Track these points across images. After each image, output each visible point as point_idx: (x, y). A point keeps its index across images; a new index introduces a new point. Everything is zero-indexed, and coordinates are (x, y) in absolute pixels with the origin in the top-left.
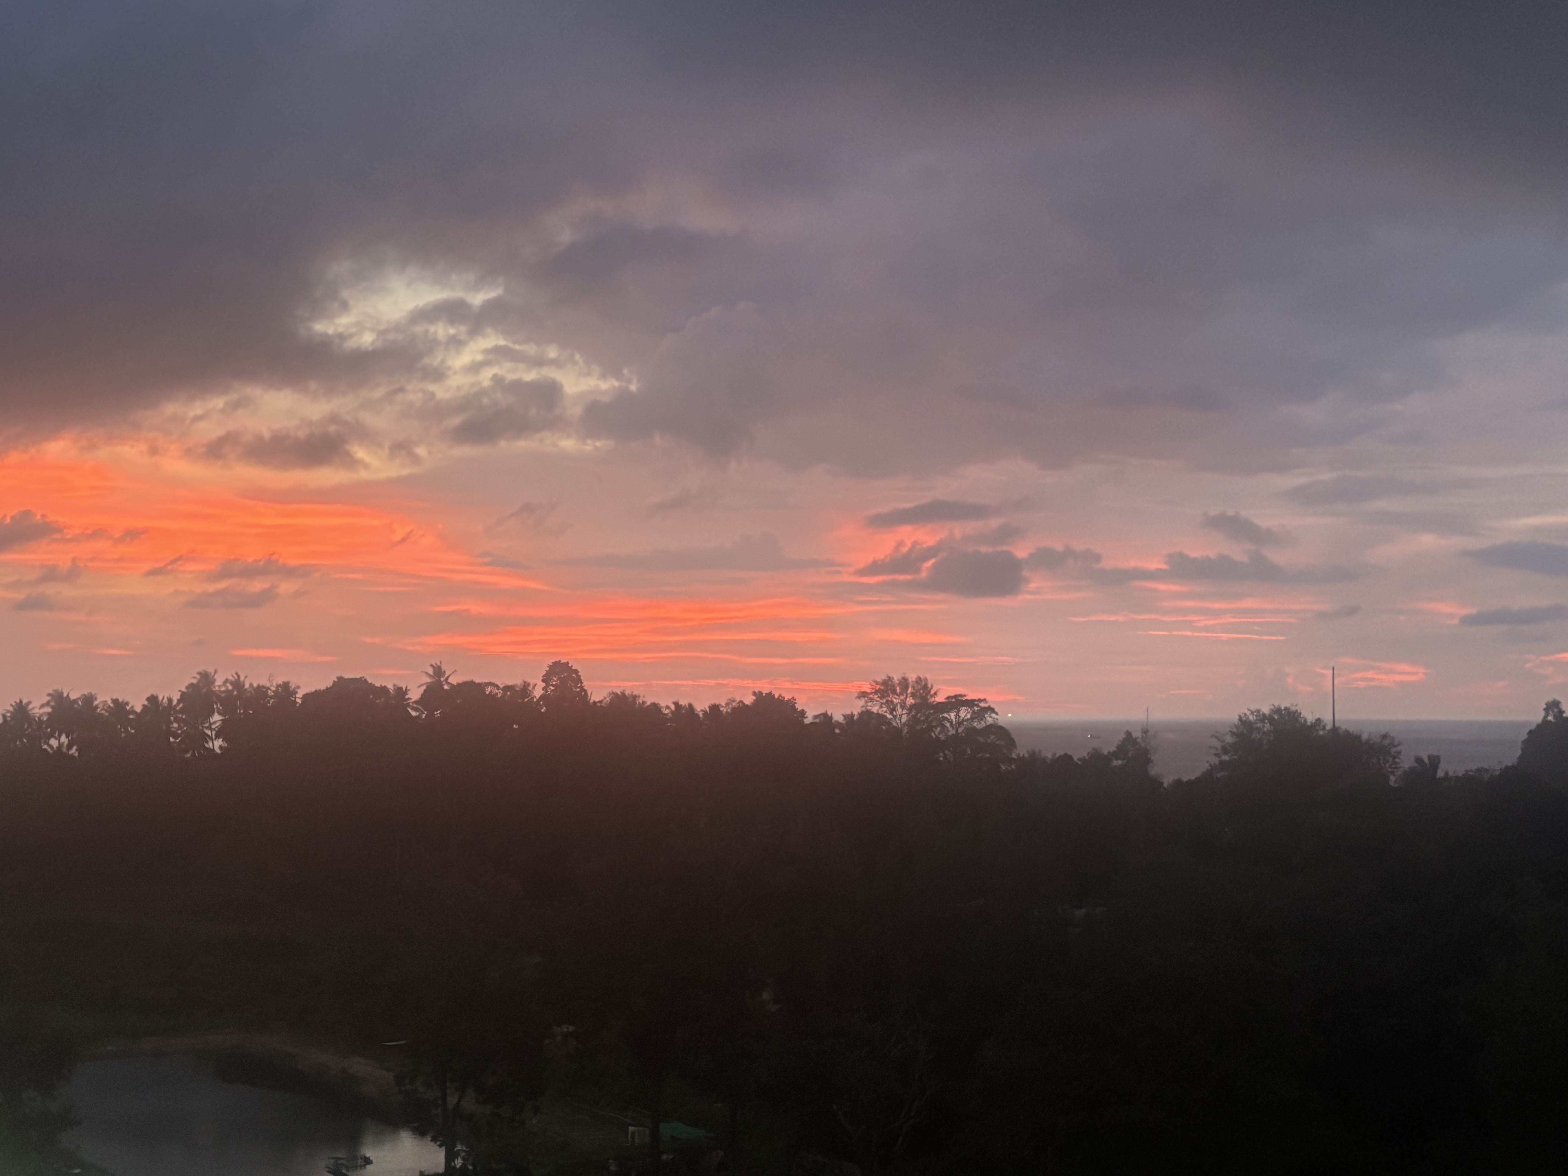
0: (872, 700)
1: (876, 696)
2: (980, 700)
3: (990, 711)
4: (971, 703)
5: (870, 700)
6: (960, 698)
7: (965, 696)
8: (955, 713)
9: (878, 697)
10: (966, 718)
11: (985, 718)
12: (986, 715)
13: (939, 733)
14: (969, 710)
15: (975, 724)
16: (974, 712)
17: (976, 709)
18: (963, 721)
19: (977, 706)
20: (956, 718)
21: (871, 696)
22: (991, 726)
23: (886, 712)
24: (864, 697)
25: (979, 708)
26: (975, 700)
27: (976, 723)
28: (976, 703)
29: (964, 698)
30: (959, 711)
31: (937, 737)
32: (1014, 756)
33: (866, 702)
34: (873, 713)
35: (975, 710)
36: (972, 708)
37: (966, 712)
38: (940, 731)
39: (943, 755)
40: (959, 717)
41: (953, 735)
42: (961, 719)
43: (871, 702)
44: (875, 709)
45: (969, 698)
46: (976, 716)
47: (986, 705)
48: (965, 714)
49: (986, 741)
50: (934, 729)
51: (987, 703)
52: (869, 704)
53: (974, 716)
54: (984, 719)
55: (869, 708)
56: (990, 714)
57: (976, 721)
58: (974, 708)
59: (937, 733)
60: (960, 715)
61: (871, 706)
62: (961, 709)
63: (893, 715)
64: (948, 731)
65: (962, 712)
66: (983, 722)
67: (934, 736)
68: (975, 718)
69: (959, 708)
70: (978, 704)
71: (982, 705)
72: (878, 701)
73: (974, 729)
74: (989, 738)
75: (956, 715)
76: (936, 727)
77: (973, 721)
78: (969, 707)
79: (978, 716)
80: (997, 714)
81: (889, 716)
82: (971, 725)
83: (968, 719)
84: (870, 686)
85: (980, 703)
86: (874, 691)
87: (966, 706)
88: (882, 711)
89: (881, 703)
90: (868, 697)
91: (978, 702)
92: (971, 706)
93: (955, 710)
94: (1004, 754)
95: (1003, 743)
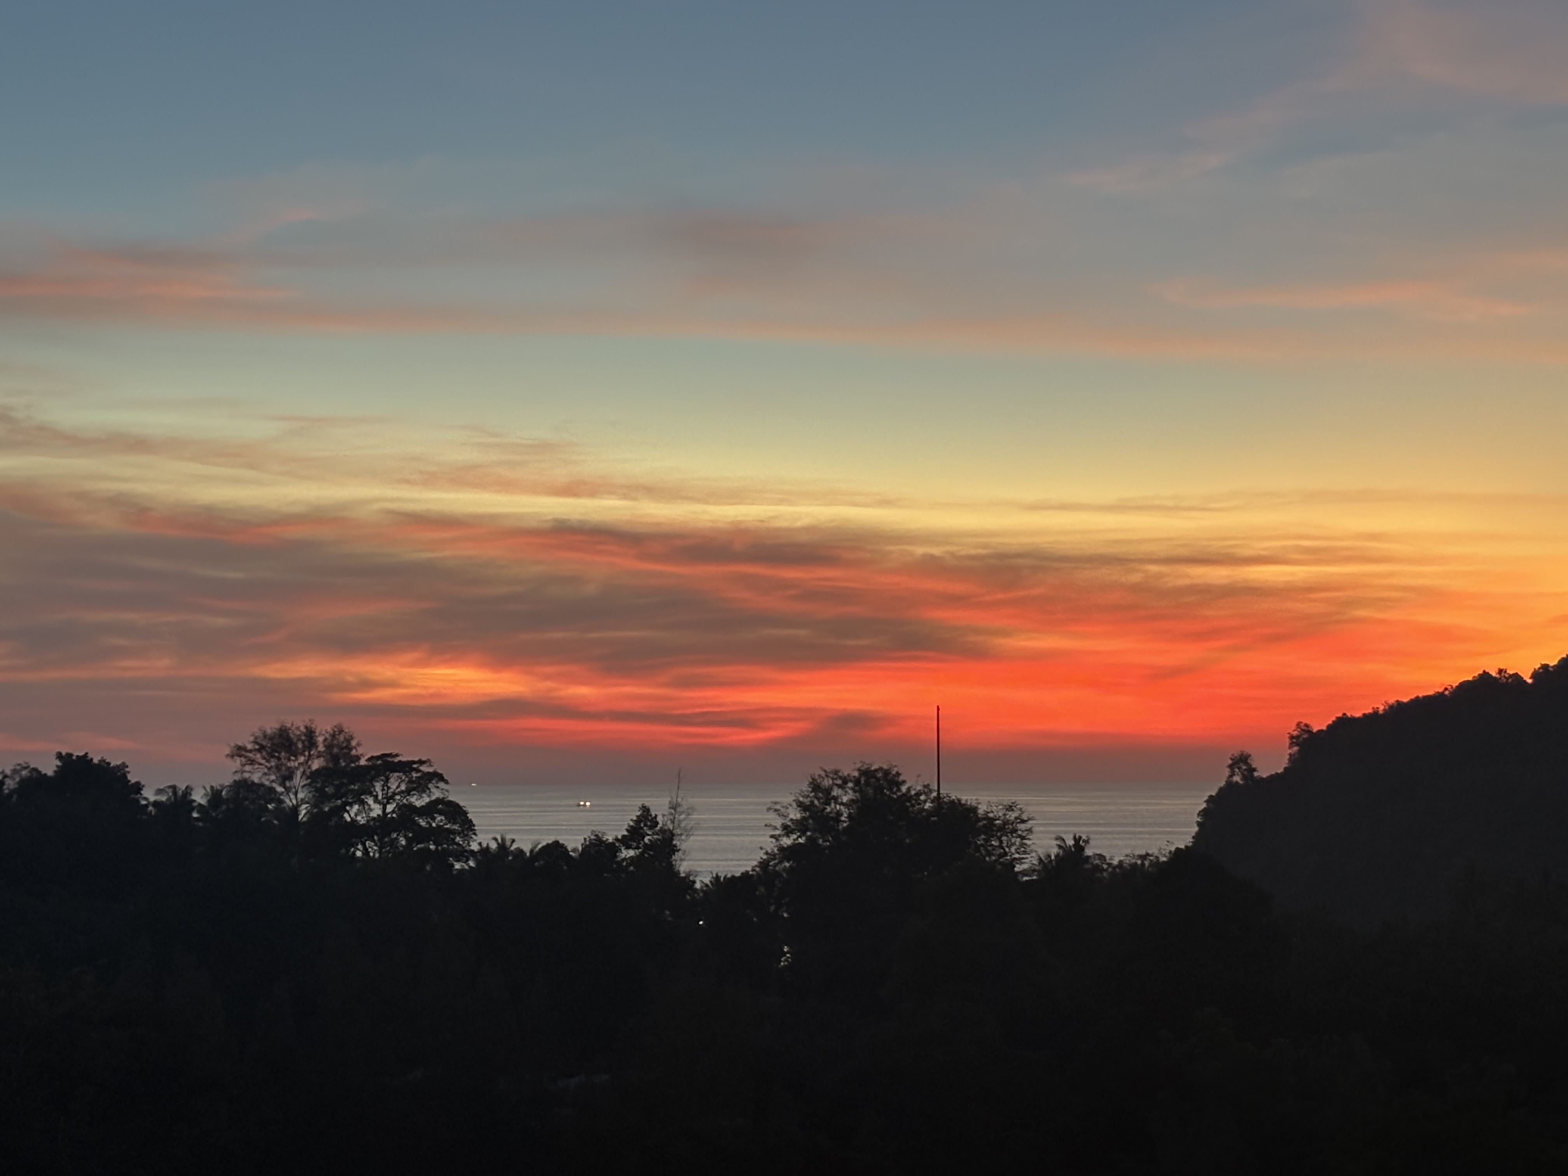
0: (252, 762)
1: (258, 756)
2: (421, 762)
3: (436, 779)
4: (406, 767)
5: (249, 762)
6: (389, 759)
7: (397, 755)
8: (382, 783)
9: (264, 758)
10: (399, 790)
11: (429, 789)
12: (430, 786)
13: (356, 815)
14: (403, 778)
15: (413, 800)
16: (411, 781)
17: (414, 775)
18: (394, 794)
19: (418, 771)
20: (383, 790)
21: (250, 755)
22: (438, 801)
23: (273, 781)
24: (240, 756)
25: (419, 775)
26: (414, 762)
27: (415, 797)
28: (415, 766)
29: (396, 760)
30: (387, 779)
31: (353, 821)
32: (475, 847)
33: (243, 765)
34: (253, 783)
35: (412, 777)
36: (408, 774)
37: (399, 780)
38: (358, 810)
39: (361, 849)
40: (389, 788)
41: (378, 815)
42: (391, 791)
43: (250, 764)
44: (256, 778)
45: (403, 759)
46: (415, 785)
47: (431, 770)
48: (397, 784)
49: (431, 825)
50: (348, 808)
51: (431, 766)
52: (247, 768)
53: (411, 786)
54: (428, 791)
55: (247, 775)
56: (437, 783)
57: (415, 795)
58: (410, 774)
59: (353, 815)
60: (389, 785)
61: (250, 772)
62: (391, 775)
63: (285, 788)
64: (371, 810)
65: (392, 780)
66: (424, 795)
67: (349, 819)
68: (414, 789)
69: (389, 775)
70: (418, 767)
71: (425, 768)
72: (261, 764)
73: (411, 807)
74: (434, 819)
75: (383, 786)
76: (351, 805)
77: (409, 795)
78: (404, 774)
79: (417, 787)
80: (447, 782)
81: (280, 789)
82: (407, 800)
83: (402, 792)
84: (252, 739)
85: (421, 766)
86: (257, 747)
87: (399, 772)
88: (268, 780)
89: (266, 767)
90: (245, 757)
91: (419, 765)
92: (407, 772)
93: (382, 778)
94: (458, 844)
95: (456, 827)
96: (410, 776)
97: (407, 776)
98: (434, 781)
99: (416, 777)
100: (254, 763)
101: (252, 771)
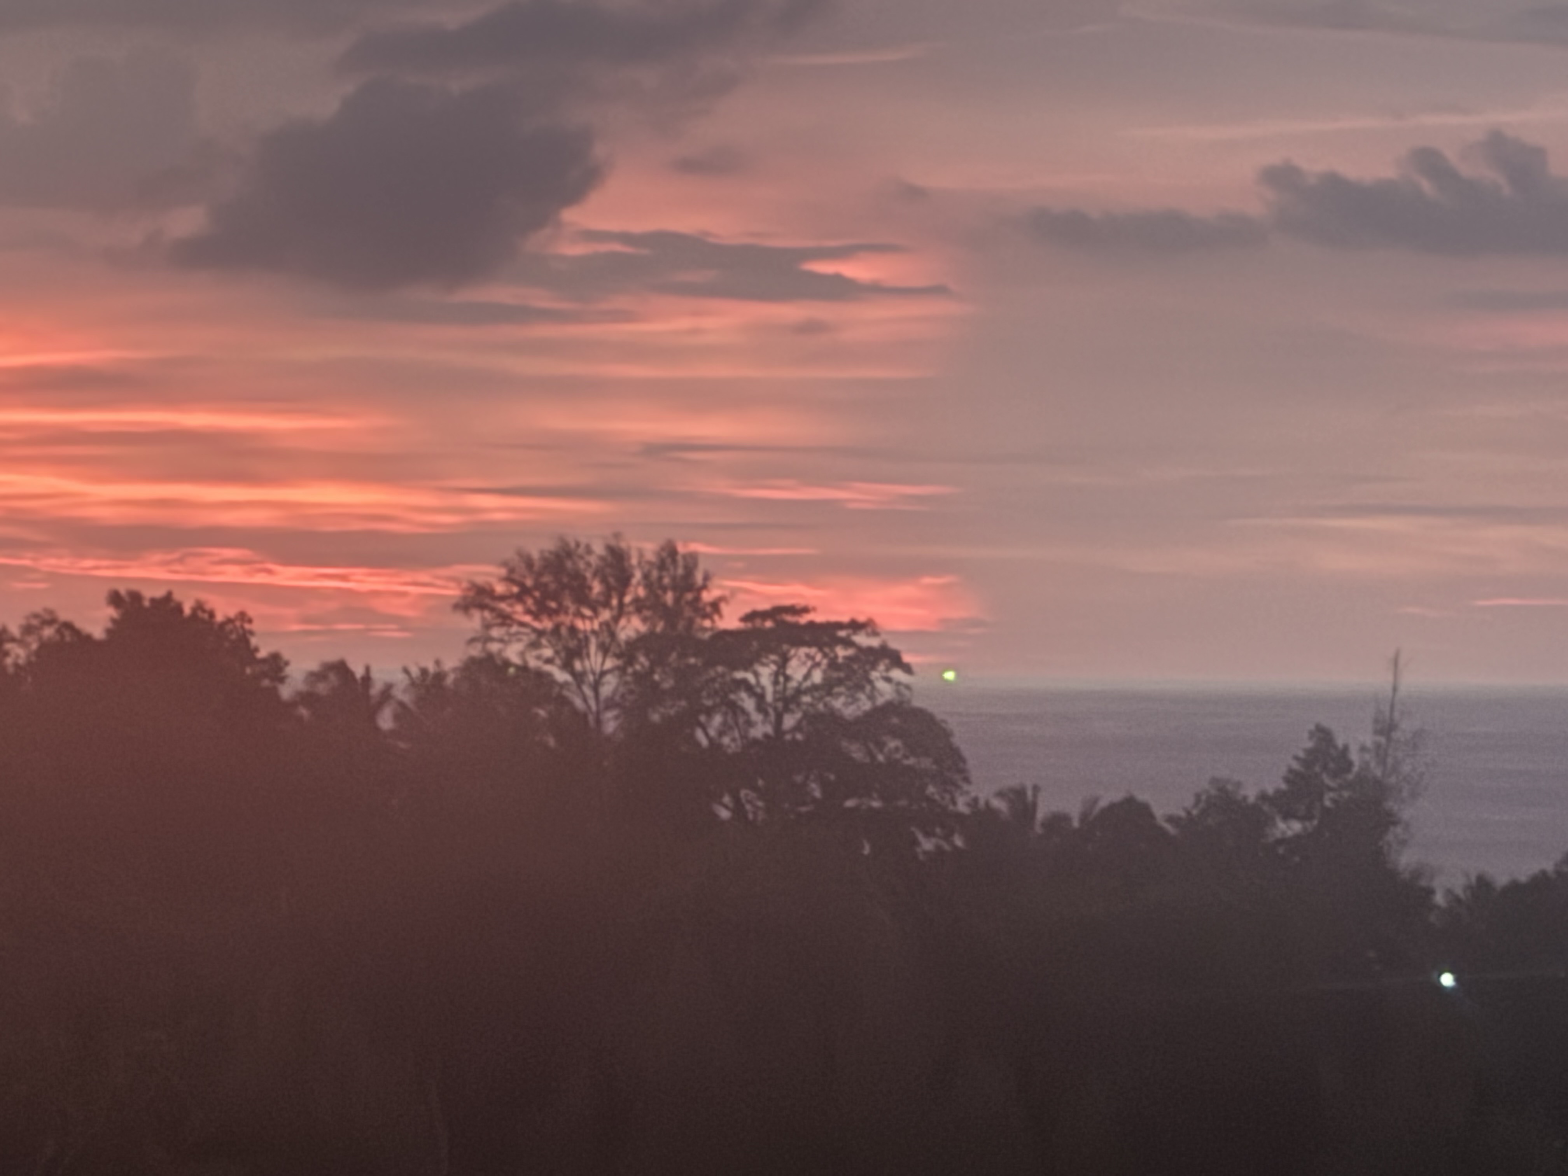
0: (505, 619)
1: (519, 608)
2: (855, 626)
3: (887, 661)
4: (824, 635)
5: (498, 622)
6: (789, 618)
7: (805, 610)
8: (774, 668)
9: (528, 612)
10: (808, 684)
11: (870, 682)
12: (874, 675)
13: (721, 734)
14: (819, 657)
15: (838, 704)
16: (833, 664)
17: (841, 652)
18: (799, 692)
19: (847, 643)
20: (776, 683)
21: (503, 606)
22: (890, 708)
23: (549, 661)
24: (482, 607)
25: (850, 652)
26: (839, 626)
27: (842, 699)
28: (842, 633)
29: (804, 619)
30: (785, 660)
31: (715, 745)
32: (962, 807)
33: (487, 626)
34: (507, 664)
35: (836, 657)
36: (827, 650)
37: (809, 663)
38: (725, 723)
39: (731, 805)
40: (788, 678)
41: (766, 736)
42: (793, 684)
43: (502, 625)
44: (513, 653)
45: (819, 618)
46: (842, 675)
47: (875, 642)
48: (804, 670)
49: (873, 757)
50: (703, 718)
51: (875, 634)
52: (495, 632)
53: (835, 675)
54: (868, 688)
55: (494, 647)
56: (888, 670)
57: (839, 695)
58: (832, 650)
59: (712, 733)
60: (789, 672)
61: (501, 640)
62: (793, 652)
63: (573, 673)
64: (750, 723)
65: (794, 663)
66: (862, 696)
67: (704, 742)
68: (840, 682)
69: (788, 651)
70: (849, 636)
71: (862, 639)
72: (522, 624)
73: (833, 716)
74: (881, 745)
75: (776, 674)
76: (709, 712)
77: (830, 694)
78: (821, 649)
79: (848, 678)
80: (907, 669)
81: (561, 676)
82: (826, 705)
83: (815, 688)
84: (503, 572)
85: (855, 633)
86: (515, 589)
87: (809, 645)
88: (539, 658)
89: (535, 630)
90: (492, 610)
91: (850, 631)
92: (826, 644)
93: (773, 657)
94: (929, 800)
95: (926, 763)
96: (832, 655)
97: (825, 655)
98: (882, 667)
99: (846, 658)
100: (508, 622)
101: (506, 638)
